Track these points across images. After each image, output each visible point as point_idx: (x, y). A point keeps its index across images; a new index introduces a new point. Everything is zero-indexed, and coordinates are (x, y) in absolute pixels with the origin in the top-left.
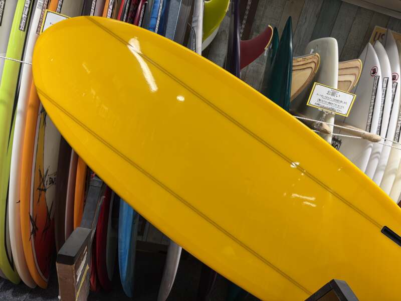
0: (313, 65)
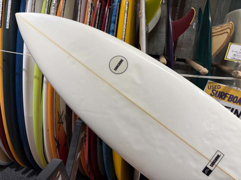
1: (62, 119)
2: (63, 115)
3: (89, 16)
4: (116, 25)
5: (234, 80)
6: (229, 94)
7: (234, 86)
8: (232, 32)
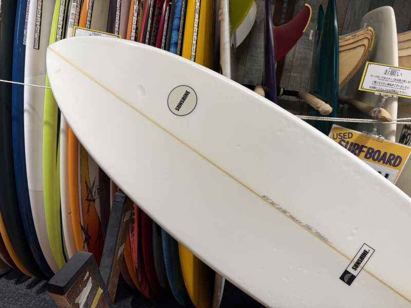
0: (366, 42)
1: (93, 194)
2: (94, 187)
3: (135, 18)
4: (180, 34)
5: (375, 124)
6: (366, 147)
7: (374, 134)
8: (372, 45)
